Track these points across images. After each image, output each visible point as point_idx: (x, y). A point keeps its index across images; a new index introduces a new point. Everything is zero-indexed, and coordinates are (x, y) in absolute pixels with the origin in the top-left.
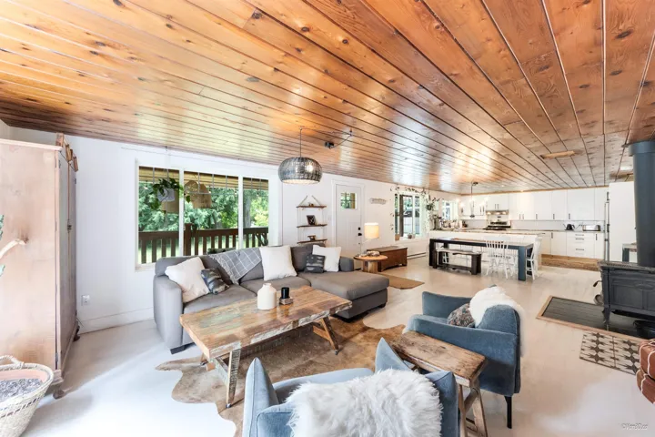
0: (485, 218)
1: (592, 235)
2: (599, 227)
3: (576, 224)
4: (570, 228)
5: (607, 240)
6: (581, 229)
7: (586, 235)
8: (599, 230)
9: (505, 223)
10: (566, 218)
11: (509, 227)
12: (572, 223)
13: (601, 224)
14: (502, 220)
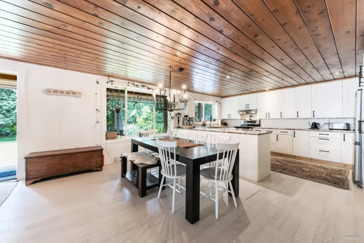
0: (239, 117)
1: (339, 135)
2: (348, 125)
3: (321, 122)
4: (315, 126)
5: (358, 144)
6: (327, 127)
7: (332, 134)
8: (348, 129)
9: (255, 122)
10: (310, 116)
11: (259, 125)
12: (317, 121)
13: (351, 122)
14: (253, 119)
